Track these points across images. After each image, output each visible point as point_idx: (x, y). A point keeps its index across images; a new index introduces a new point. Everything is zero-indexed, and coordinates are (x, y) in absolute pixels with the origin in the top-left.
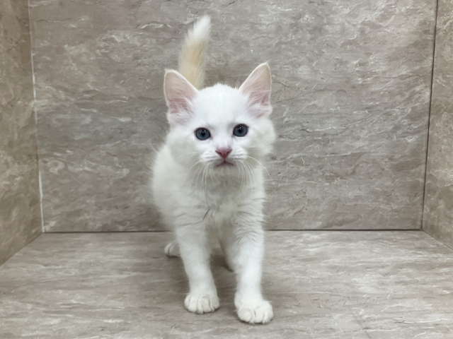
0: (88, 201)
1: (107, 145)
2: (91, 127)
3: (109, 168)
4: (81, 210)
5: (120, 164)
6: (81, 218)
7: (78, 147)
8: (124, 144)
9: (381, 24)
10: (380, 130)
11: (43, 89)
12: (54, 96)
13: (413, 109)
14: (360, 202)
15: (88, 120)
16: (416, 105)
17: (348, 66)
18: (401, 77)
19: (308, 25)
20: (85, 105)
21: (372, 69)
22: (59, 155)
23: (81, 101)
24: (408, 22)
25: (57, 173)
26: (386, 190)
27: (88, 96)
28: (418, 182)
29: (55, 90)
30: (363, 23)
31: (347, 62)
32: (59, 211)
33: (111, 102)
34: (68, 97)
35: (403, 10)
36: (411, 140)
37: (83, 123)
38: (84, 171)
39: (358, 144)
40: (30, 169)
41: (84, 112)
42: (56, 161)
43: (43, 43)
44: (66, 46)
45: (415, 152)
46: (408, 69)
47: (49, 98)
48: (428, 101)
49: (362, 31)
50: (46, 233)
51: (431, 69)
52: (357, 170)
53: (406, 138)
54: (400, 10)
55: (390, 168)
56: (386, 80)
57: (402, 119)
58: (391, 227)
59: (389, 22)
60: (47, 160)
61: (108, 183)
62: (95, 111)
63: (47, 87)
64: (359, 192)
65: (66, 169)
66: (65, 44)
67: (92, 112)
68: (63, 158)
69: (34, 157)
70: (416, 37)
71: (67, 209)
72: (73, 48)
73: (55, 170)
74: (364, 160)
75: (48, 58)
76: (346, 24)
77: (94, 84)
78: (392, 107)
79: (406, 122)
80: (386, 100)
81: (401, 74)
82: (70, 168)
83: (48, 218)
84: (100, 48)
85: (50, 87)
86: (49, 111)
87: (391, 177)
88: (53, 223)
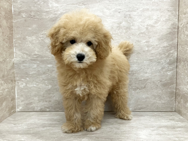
0: (35, 99)
1: (43, 76)
2: (36, 69)
3: (43, 85)
4: (32, 102)
5: (48, 84)
6: (32, 106)
7: (31, 77)
8: (50, 75)
9: (155, 25)
10: (156, 69)
11: (18, 54)
12: (22, 56)
13: (170, 60)
14: (148, 100)
15: (35, 66)
16: (171, 58)
17: (141, 43)
18: (164, 47)
19: (124, 27)
20: (34, 60)
21: (151, 44)
22: (23, 80)
23: (33, 59)
24: (167, 24)
25: (23, 87)
26: (159, 94)
27: (36, 56)
28: (173, 91)
29: (22, 54)
30: (147, 25)
31: (141, 41)
32: (23, 103)
33: (44, 59)
34: (28, 57)
35: (164, 19)
36: (169, 73)
37: (33, 67)
38: (34, 86)
39: (146, 75)
40: (12, 86)
41: (34, 63)
42: (23, 82)
43: (18, 36)
44: (27, 37)
45: (171, 79)
46: (167, 43)
47: (20, 57)
48: (176, 57)
49: (147, 28)
50: (18, 112)
51: (177, 43)
52: (146, 86)
53: (167, 73)
54: (163, 19)
55: (160, 85)
56: (158, 48)
57: (165, 64)
58: (162, 111)
59: (158, 24)
60: (19, 82)
61: (43, 92)
62: (38, 62)
63: (19, 53)
64: (147, 95)
65: (26, 86)
66: (27, 36)
67: (37, 63)
68: (25, 81)
69: (13, 81)
70: (170, 30)
71: (27, 102)
72: (30, 37)
73: (22, 86)
74: (149, 82)
75: (20, 42)
76: (140, 25)
77: (38, 52)
78: (161, 59)
79: (167, 65)
80: (158, 56)
81: (164, 46)
82: (28, 85)
83: (19, 105)
84: (40, 38)
85: (21, 53)
86: (20, 63)
87: (161, 89)
88: (21, 108)
